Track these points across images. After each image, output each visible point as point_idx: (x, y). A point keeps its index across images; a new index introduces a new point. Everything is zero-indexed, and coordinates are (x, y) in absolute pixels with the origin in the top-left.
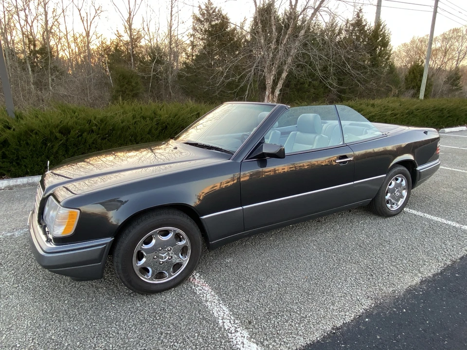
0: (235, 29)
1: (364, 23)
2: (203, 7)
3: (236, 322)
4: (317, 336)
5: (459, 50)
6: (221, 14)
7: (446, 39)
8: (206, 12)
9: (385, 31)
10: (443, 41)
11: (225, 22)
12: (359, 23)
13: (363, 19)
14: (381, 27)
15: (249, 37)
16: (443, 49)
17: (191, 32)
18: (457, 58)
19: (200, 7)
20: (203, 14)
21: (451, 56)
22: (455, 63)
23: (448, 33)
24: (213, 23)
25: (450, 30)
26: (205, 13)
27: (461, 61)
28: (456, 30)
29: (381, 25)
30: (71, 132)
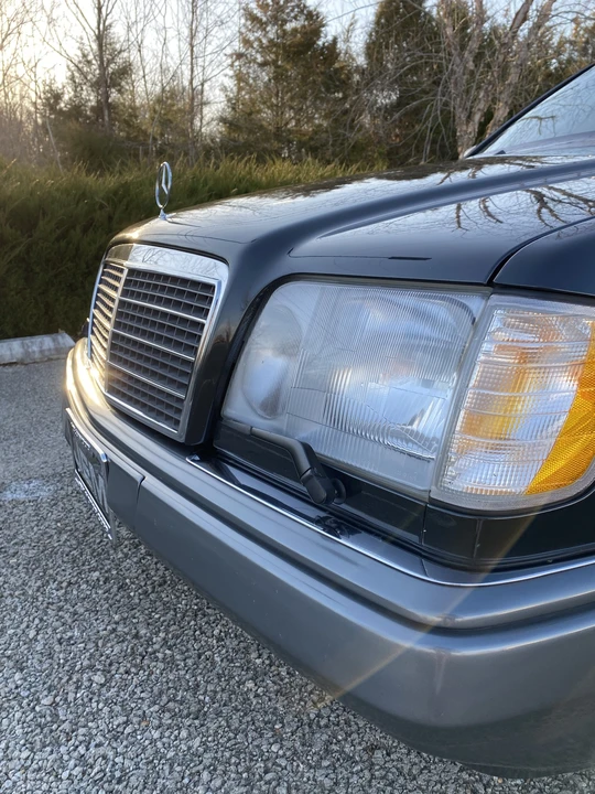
0: (334, 42)
6: (305, 6)
11: (314, 22)
15: (361, 61)
17: (237, 46)
20: (265, 7)
24: (289, 27)
30: (41, 223)
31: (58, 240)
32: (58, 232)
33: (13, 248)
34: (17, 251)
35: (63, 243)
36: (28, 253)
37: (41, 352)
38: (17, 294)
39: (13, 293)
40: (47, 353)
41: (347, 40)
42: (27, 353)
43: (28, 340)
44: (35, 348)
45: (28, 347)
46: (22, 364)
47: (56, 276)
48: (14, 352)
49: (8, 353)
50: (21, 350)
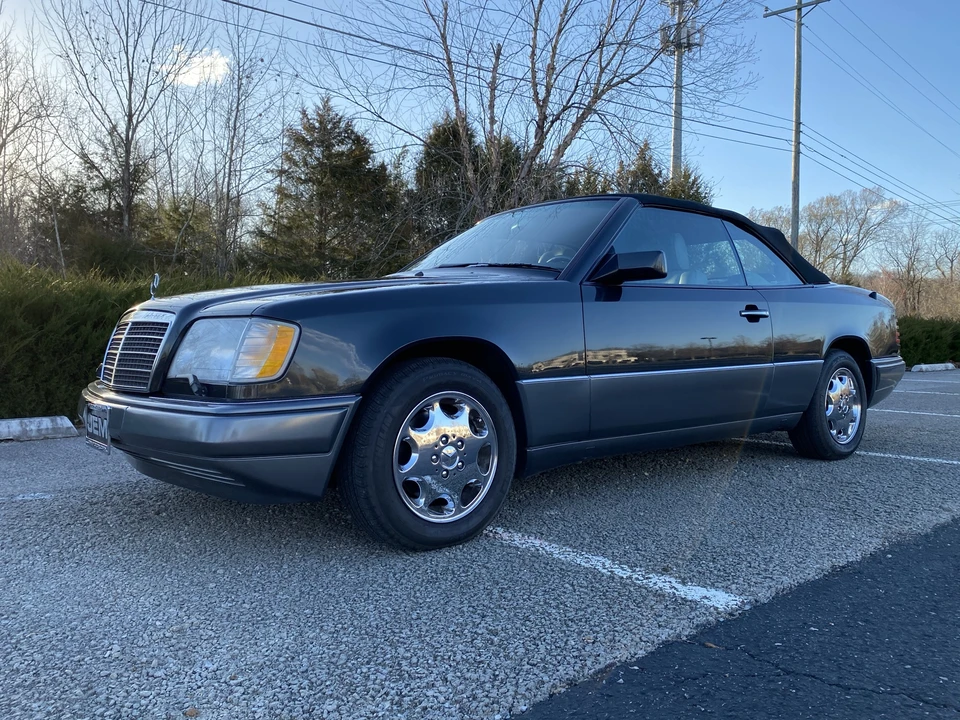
0: (383, 167)
1: (656, 171)
2: (311, 113)
3: (638, 569)
4: (812, 574)
5: (844, 240)
6: (352, 132)
7: (816, 216)
8: (317, 125)
9: (699, 188)
10: (810, 221)
11: (362, 148)
12: (645, 170)
13: (653, 163)
14: (691, 180)
15: (413, 186)
16: (813, 237)
17: (280, 163)
18: (842, 256)
19: (304, 113)
20: (310, 128)
21: (829, 252)
22: (841, 266)
23: (817, 206)
24: (337, 149)
25: (822, 200)
26: (314, 127)
27: (850, 261)
28: (832, 201)
29: (689, 176)
30: (53, 318)
31: (67, 333)
32: (68, 327)
33: (25, 338)
34: (26, 342)
35: (72, 337)
36: (37, 344)
37: (39, 430)
38: (19, 381)
39: (16, 379)
40: (43, 432)
41: (397, 166)
42: (25, 432)
43: (26, 420)
44: (33, 427)
45: (27, 426)
46: (18, 441)
47: (61, 366)
48: (11, 430)
49: (6, 430)
50: (19, 428)
